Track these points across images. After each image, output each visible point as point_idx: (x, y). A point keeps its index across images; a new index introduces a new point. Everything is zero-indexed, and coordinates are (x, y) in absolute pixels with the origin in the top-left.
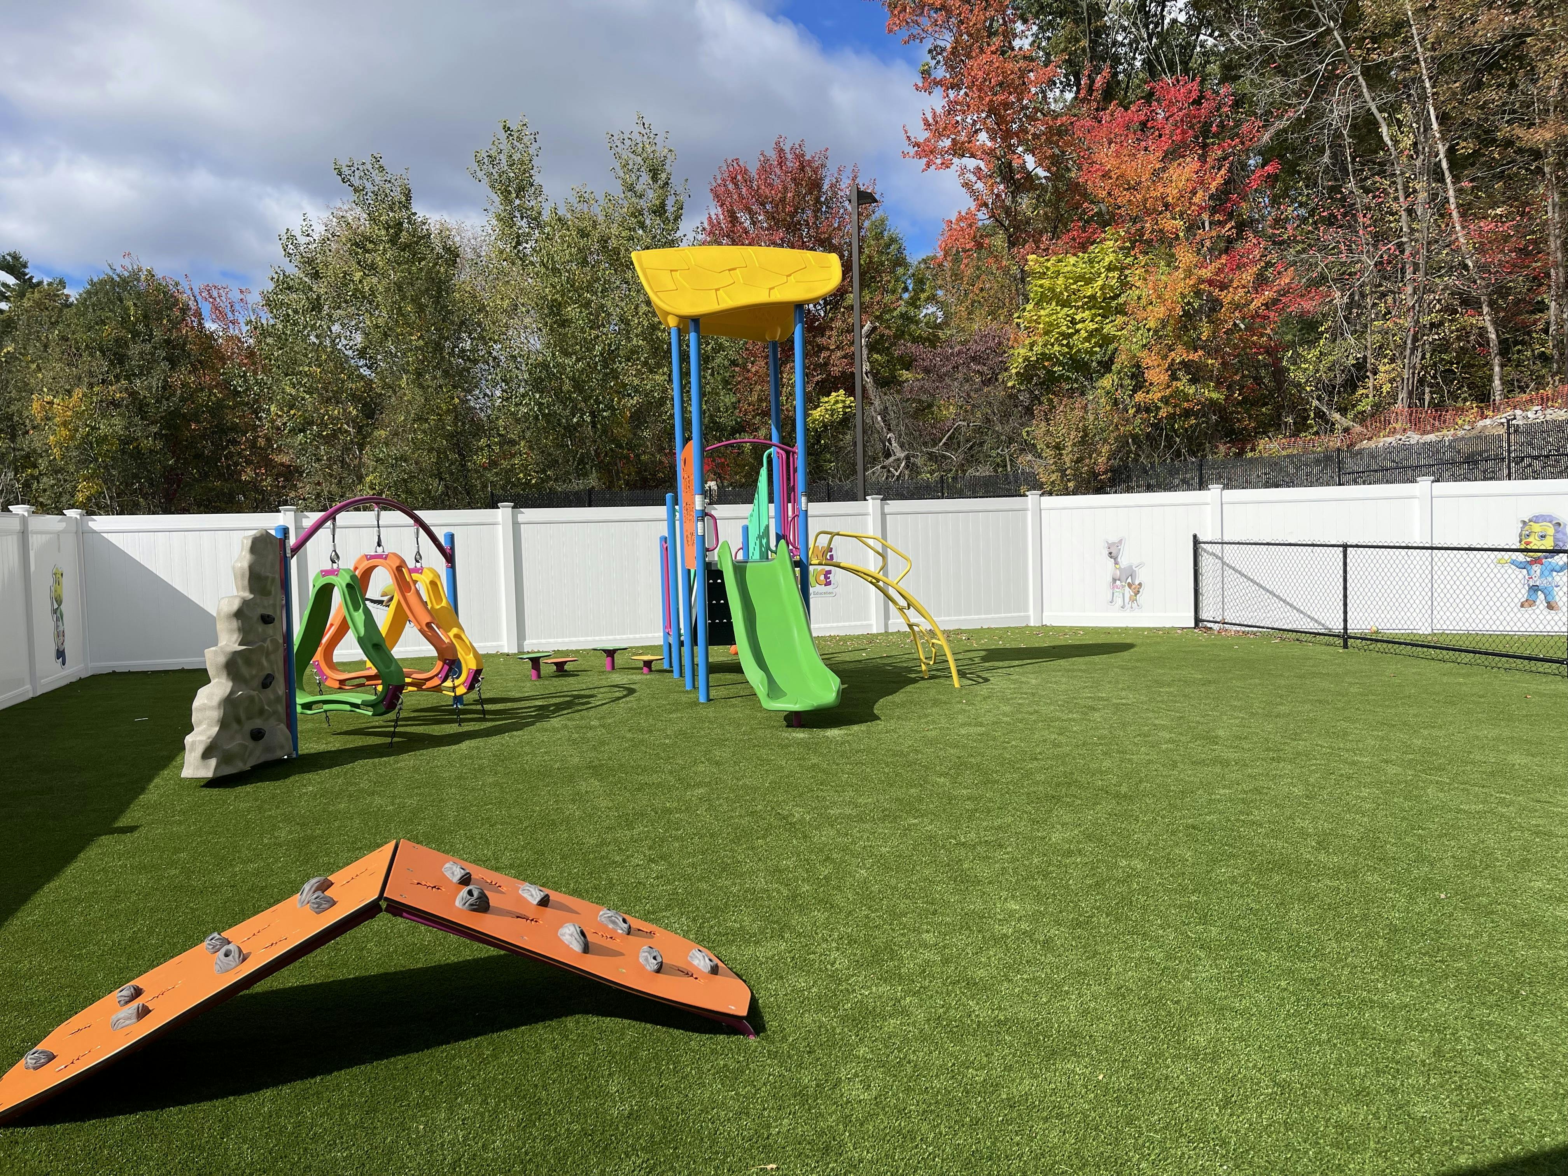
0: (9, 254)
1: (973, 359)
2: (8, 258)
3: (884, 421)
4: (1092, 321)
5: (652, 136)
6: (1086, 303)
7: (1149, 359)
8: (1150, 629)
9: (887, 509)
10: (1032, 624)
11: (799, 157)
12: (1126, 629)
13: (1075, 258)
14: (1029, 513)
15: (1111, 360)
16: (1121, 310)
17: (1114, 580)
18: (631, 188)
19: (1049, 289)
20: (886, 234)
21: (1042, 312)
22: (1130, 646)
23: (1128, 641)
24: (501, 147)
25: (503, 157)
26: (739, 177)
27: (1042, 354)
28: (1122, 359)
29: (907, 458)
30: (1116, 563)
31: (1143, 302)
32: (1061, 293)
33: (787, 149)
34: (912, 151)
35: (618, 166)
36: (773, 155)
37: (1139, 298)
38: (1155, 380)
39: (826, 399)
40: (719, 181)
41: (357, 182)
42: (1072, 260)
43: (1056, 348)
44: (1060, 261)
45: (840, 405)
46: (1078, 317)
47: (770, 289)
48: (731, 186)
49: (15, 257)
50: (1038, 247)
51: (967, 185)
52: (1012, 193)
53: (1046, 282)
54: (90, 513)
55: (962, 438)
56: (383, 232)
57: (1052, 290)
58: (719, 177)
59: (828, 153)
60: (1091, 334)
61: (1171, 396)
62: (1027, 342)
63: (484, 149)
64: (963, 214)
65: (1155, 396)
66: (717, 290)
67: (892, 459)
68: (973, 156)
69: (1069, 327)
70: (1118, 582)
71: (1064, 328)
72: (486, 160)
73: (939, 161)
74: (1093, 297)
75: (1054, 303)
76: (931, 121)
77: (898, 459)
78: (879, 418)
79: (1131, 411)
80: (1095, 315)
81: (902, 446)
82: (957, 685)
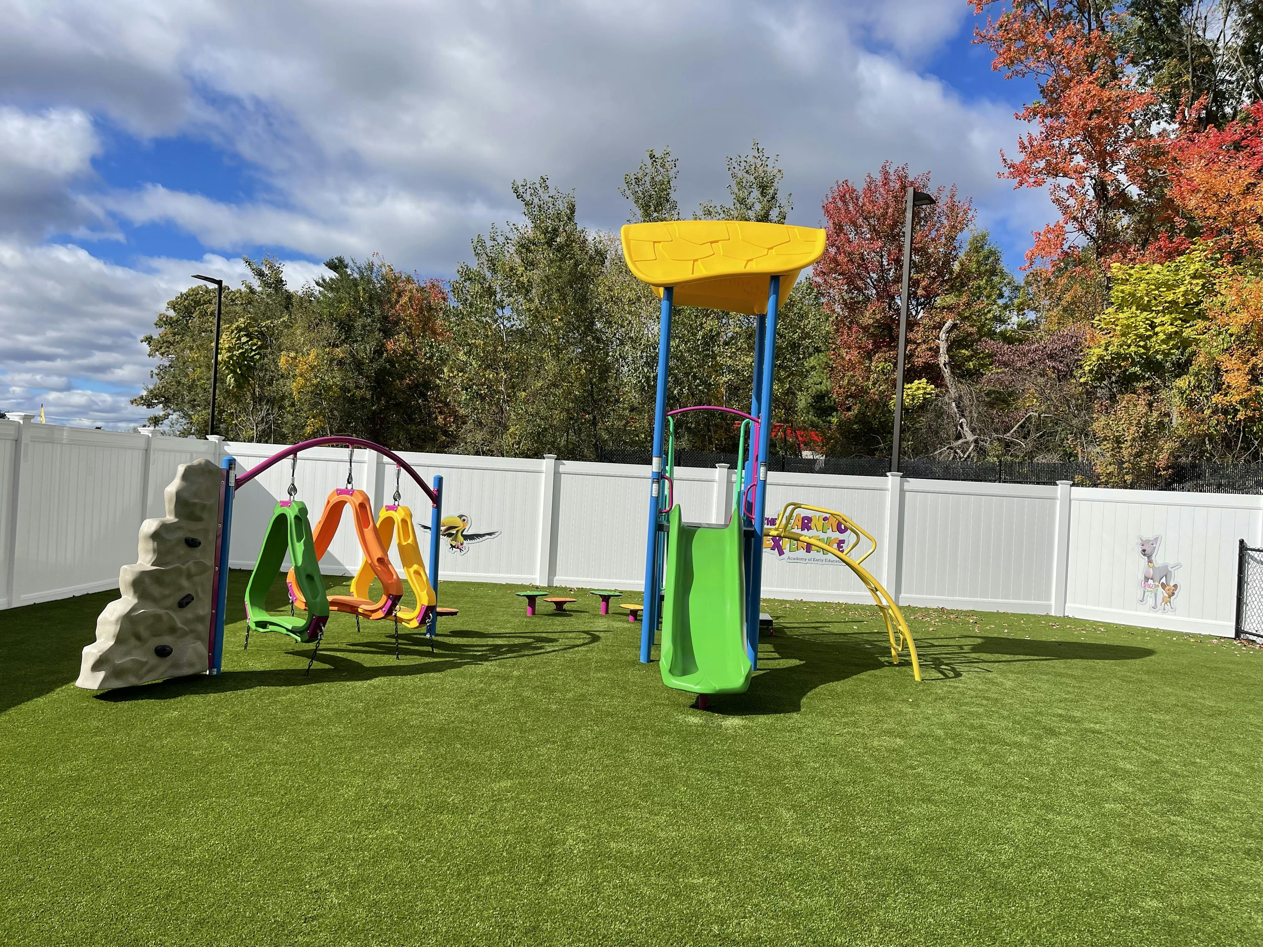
0: (336, 258)
1: (1051, 357)
2: (336, 261)
3: (958, 407)
4: (1172, 324)
5: (764, 158)
6: (1167, 308)
7: (1228, 363)
8: (1181, 634)
9: (907, 486)
10: (1053, 614)
11: (902, 179)
12: (1155, 631)
13: (1159, 266)
14: (1058, 503)
15: (1189, 362)
16: (1202, 315)
17: (1147, 579)
18: (742, 201)
19: (1130, 294)
20: (986, 247)
21: (1121, 315)
22: (1149, 652)
23: (1150, 646)
24: (647, 171)
25: (648, 179)
26: (847, 196)
27: (1117, 354)
28: (1201, 360)
29: (976, 441)
30: (1150, 561)
31: (1227, 308)
32: (1141, 298)
33: (892, 172)
34: (1006, 171)
35: (733, 183)
36: (878, 177)
37: (1223, 305)
38: (1233, 383)
39: (909, 386)
40: (830, 200)
41: (527, 197)
42: (1157, 267)
43: (1133, 348)
44: (1144, 269)
45: (921, 392)
46: (1157, 321)
47: (748, 261)
48: (840, 204)
49: (341, 261)
50: (1125, 257)
51: (1057, 201)
52: (1104, 208)
53: (1127, 288)
54: (227, 439)
55: (1032, 428)
56: (543, 236)
57: (1132, 295)
58: (830, 195)
59: (930, 175)
60: (1169, 337)
61: (1251, 399)
62: (1103, 342)
63: (634, 171)
64: (1052, 226)
65: (1234, 398)
66: (695, 261)
67: (960, 442)
68: (1065, 175)
69: (1147, 330)
70: (1150, 581)
71: (1142, 330)
72: (633, 182)
73: (1032, 180)
74: (1174, 303)
75: (1134, 308)
76: (1027, 144)
77: (967, 443)
78: (954, 404)
79: (1207, 412)
80: (1176, 319)
81: (973, 430)
82: (917, 678)
